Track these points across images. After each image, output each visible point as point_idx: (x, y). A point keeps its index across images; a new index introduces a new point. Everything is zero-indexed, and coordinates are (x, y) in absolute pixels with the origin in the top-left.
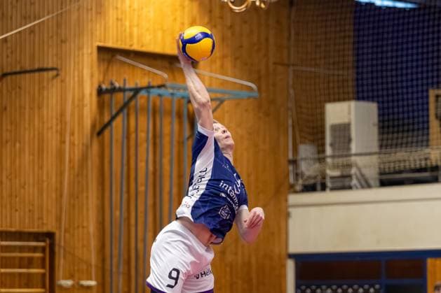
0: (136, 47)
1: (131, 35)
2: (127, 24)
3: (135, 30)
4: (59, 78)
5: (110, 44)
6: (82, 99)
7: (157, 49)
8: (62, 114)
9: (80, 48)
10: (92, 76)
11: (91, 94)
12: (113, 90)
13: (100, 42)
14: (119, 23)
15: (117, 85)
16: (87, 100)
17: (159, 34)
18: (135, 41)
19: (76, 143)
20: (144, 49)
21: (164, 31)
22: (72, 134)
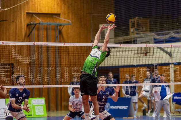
0: (39, 12)
1: (37, 9)
2: (36, 6)
3: (39, 7)
4: (14, 22)
5: (31, 12)
6: (21, 27)
7: (46, 12)
8: (16, 31)
9: (21, 13)
10: (25, 21)
11: (25, 26)
12: (31, 24)
13: (27, 11)
14: (34, 6)
15: (31, 23)
16: (23, 27)
17: (47, 8)
18: (39, 10)
19: (20, 39)
20: (42, 12)
21: (48, 7)
22: (18, 36)
